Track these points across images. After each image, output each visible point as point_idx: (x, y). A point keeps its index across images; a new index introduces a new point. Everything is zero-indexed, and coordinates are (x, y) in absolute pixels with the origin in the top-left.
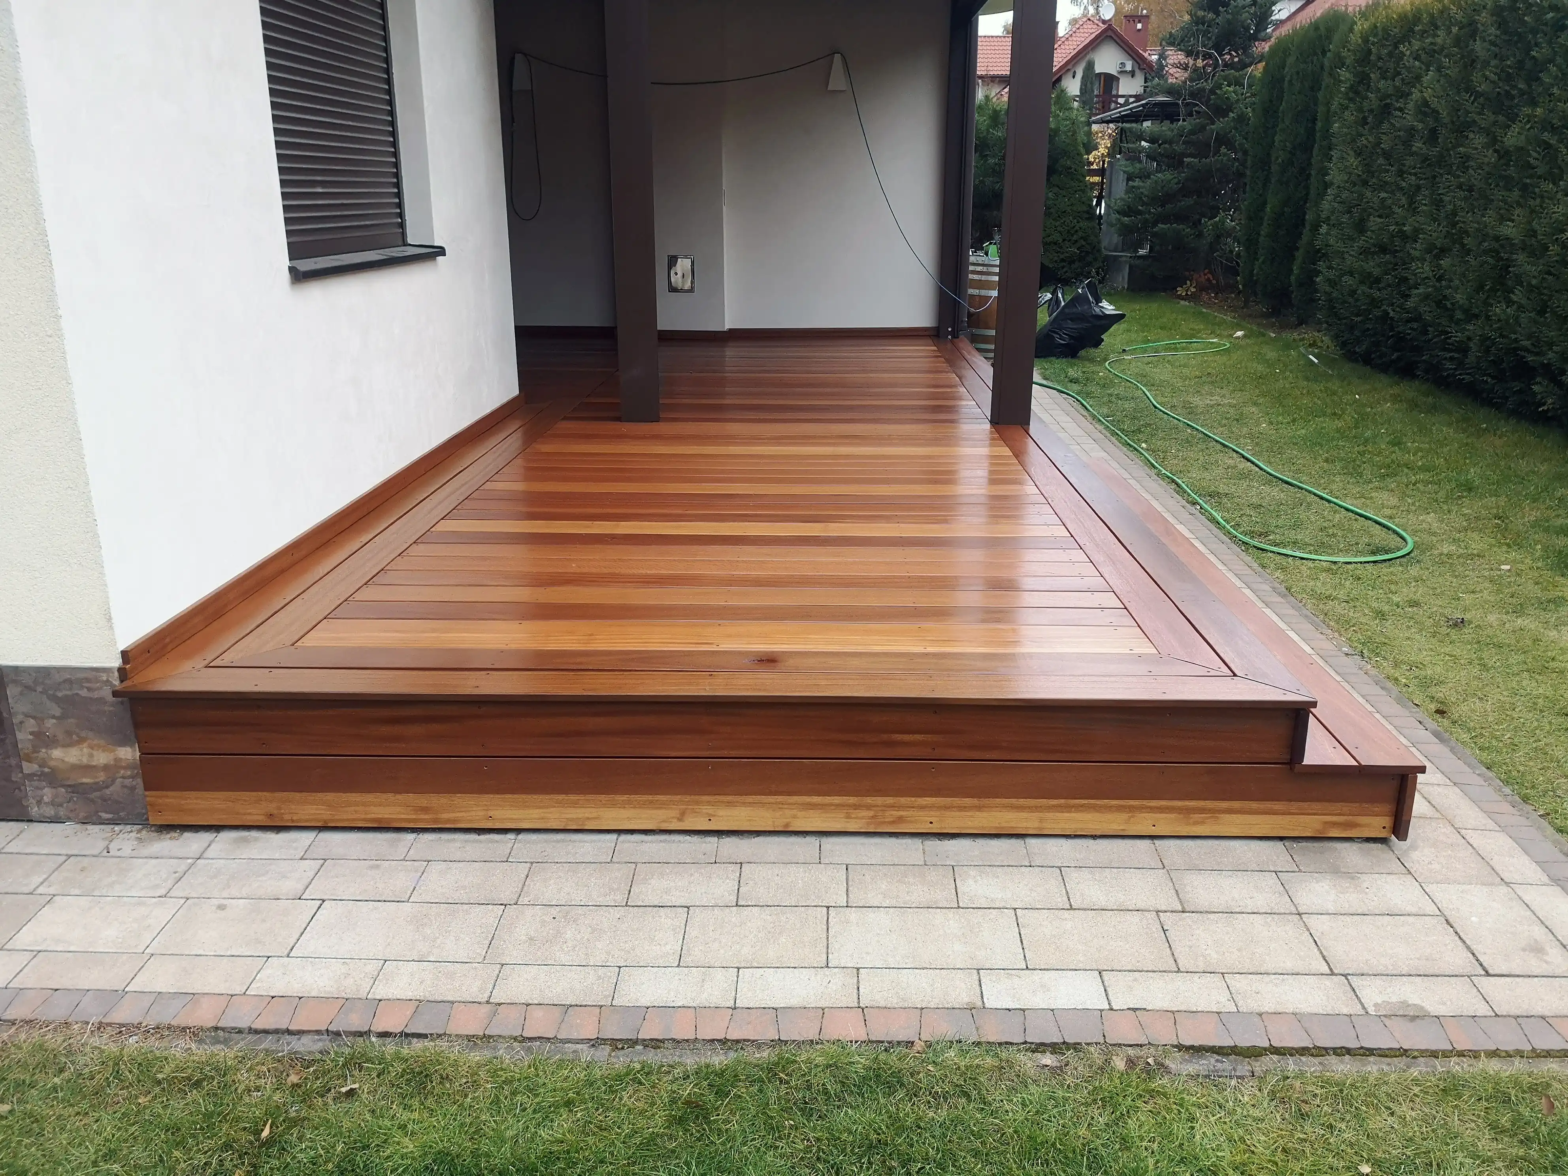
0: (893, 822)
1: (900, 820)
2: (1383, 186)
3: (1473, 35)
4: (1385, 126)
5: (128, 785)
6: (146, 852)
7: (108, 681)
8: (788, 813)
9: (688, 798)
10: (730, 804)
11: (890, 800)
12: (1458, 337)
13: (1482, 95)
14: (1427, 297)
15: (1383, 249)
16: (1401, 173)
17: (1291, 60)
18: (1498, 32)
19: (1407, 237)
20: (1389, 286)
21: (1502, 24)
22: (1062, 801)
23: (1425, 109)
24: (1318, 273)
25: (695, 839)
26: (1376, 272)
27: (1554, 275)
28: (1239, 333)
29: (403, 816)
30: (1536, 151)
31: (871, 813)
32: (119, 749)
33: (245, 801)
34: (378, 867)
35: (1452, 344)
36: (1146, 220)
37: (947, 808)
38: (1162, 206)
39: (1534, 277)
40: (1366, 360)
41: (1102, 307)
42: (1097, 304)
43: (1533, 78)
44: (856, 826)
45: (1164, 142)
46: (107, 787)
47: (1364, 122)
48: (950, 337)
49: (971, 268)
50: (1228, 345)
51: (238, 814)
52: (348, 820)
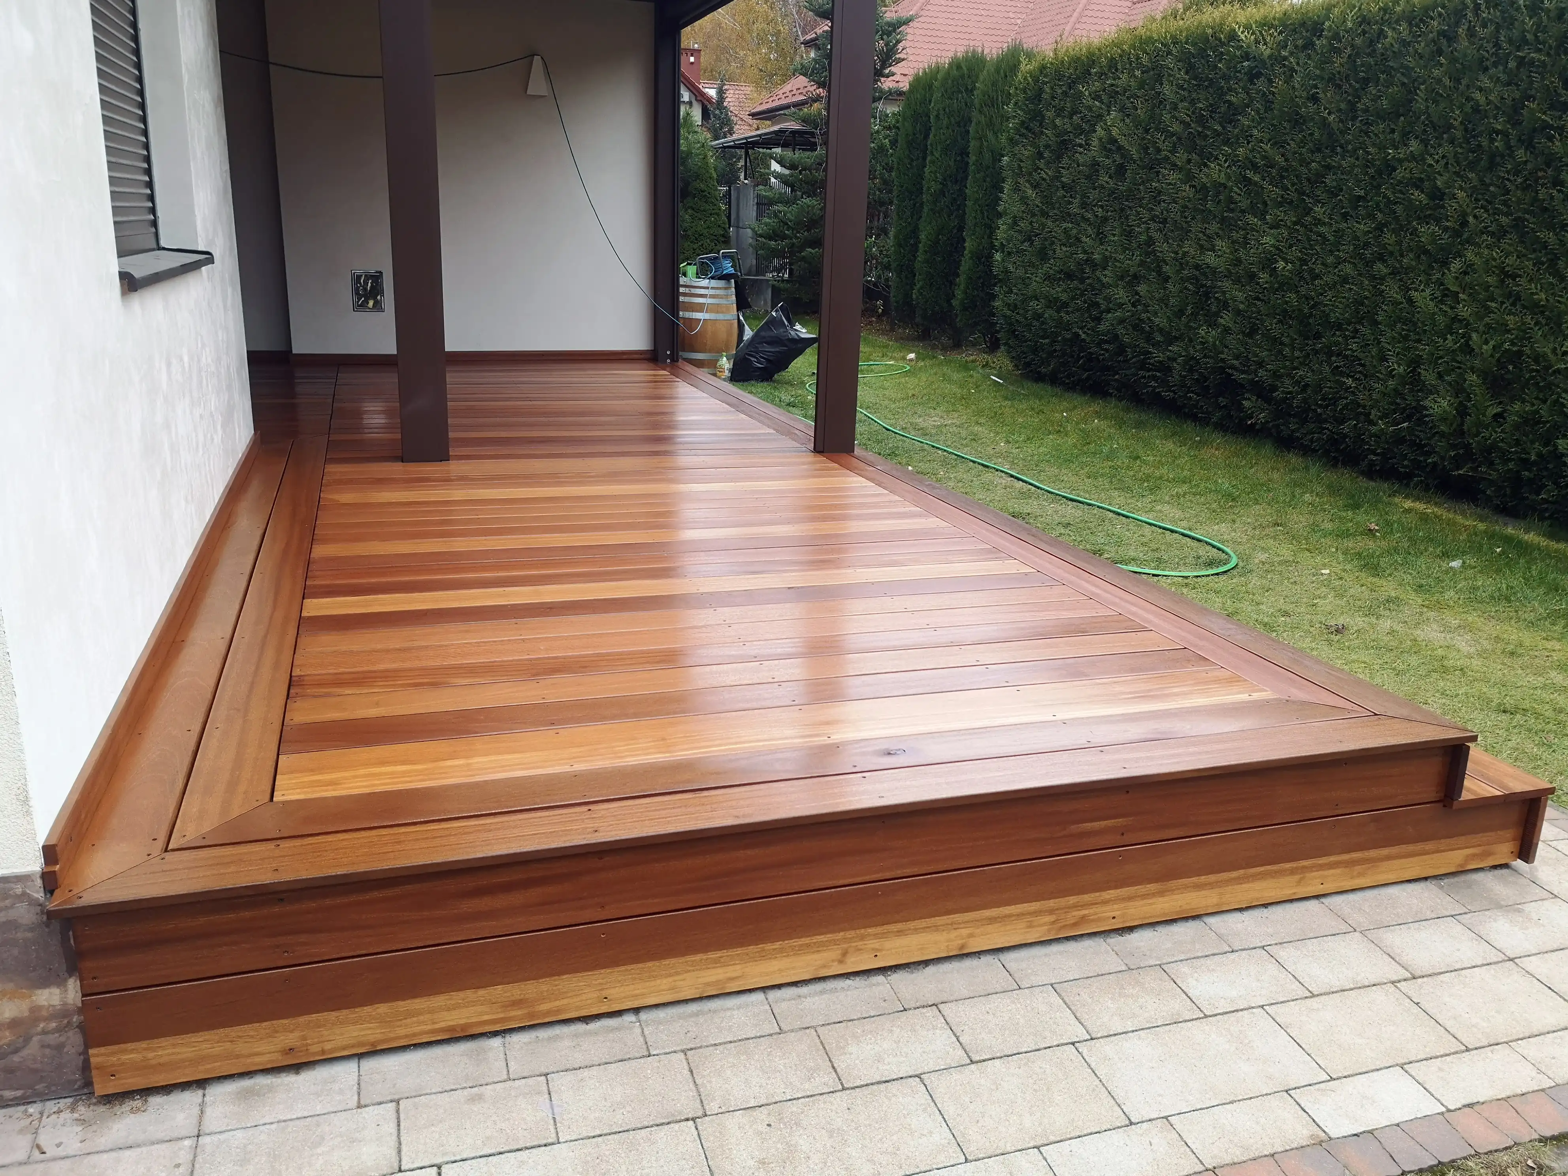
0: (1075, 925)
1: (1083, 920)
2: (1067, 216)
3: (1159, 79)
4: (1065, 161)
5: (52, 1043)
6: (104, 1140)
7: (24, 894)
8: (965, 932)
9: (850, 934)
10: (900, 933)
11: (1072, 900)
12: (1158, 355)
13: (1174, 135)
14: (1122, 321)
15: (1069, 276)
16: (1084, 205)
17: (937, 95)
18: (1187, 77)
19: (1096, 265)
20: (1078, 310)
21: (1190, 68)
22: (1242, 872)
23: (1111, 145)
24: (993, 297)
25: (857, 982)
26: (1064, 297)
27: (1262, 300)
28: (912, 356)
29: (486, 1018)
30: (1239, 188)
31: (1052, 918)
32: (39, 992)
33: (252, 1037)
34: (480, 1097)
35: (1153, 365)
36: (793, 244)
37: (1130, 898)
38: (808, 230)
39: (1242, 303)
40: (1053, 379)
41: (796, 330)
42: (791, 328)
43: (1230, 119)
44: (1037, 935)
45: (804, 169)
46: (16, 1051)
47: (1040, 155)
48: (668, 361)
49: (681, 290)
50: (908, 368)
51: (238, 1057)
52: (406, 1036)
